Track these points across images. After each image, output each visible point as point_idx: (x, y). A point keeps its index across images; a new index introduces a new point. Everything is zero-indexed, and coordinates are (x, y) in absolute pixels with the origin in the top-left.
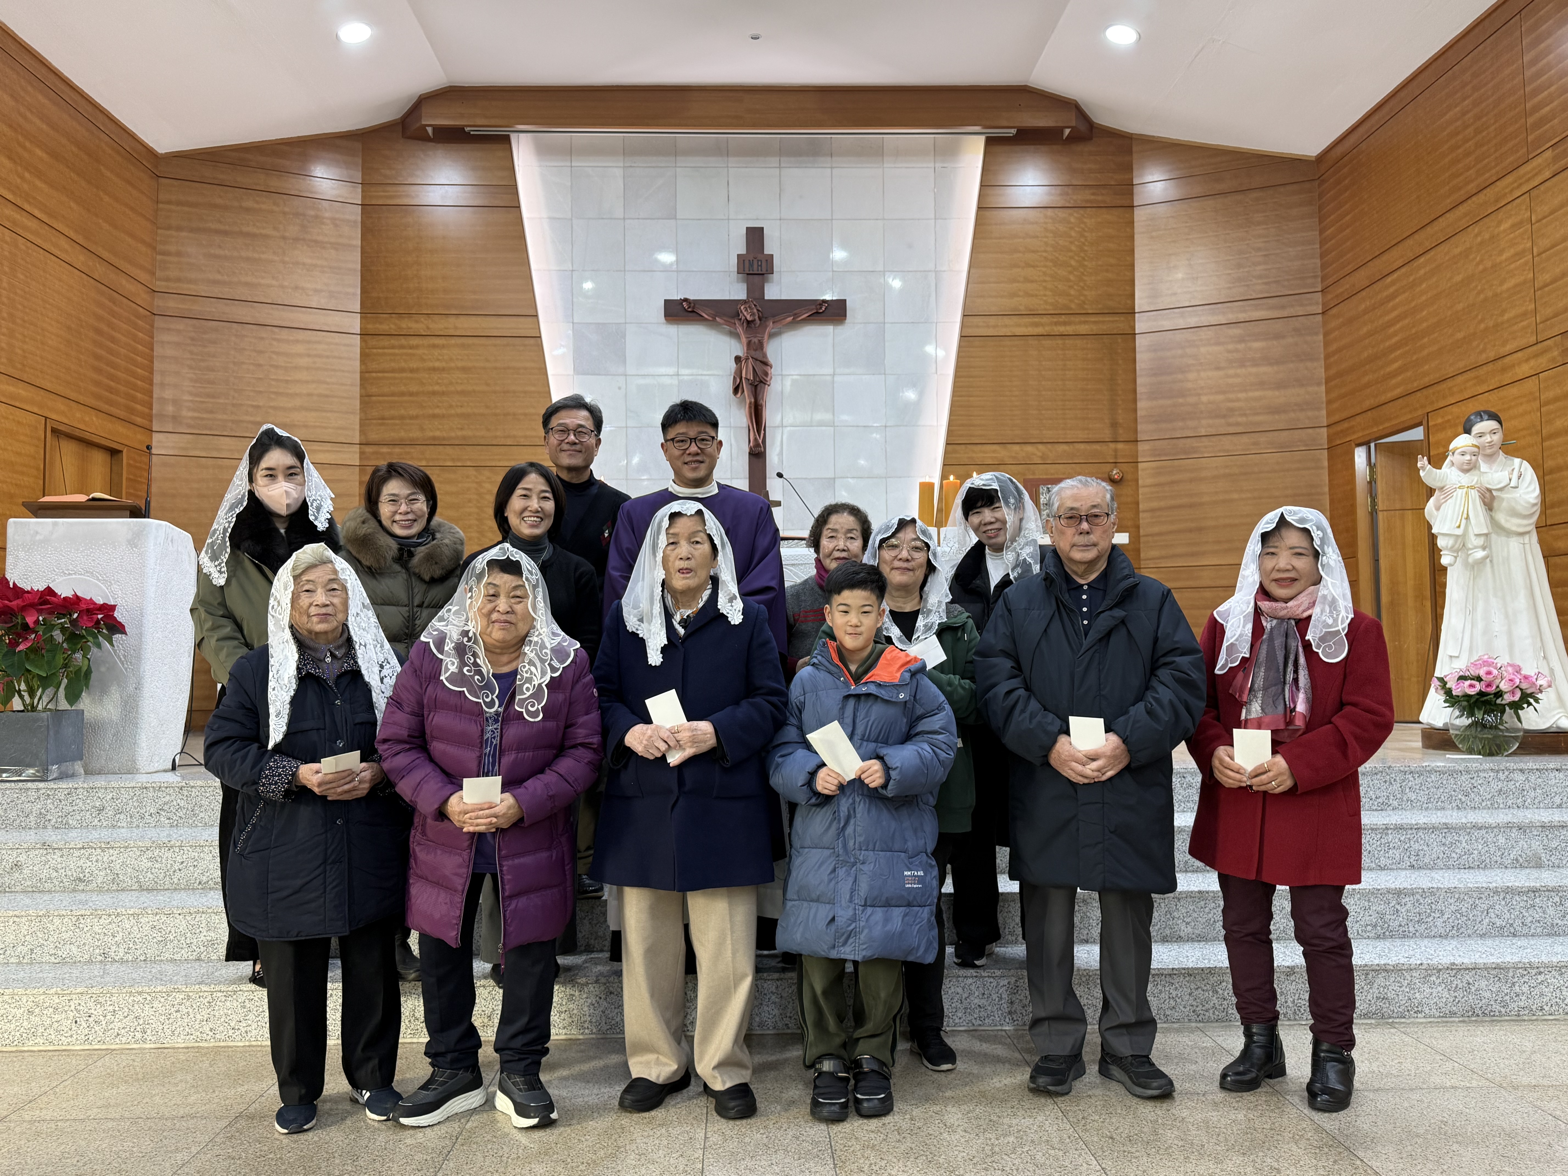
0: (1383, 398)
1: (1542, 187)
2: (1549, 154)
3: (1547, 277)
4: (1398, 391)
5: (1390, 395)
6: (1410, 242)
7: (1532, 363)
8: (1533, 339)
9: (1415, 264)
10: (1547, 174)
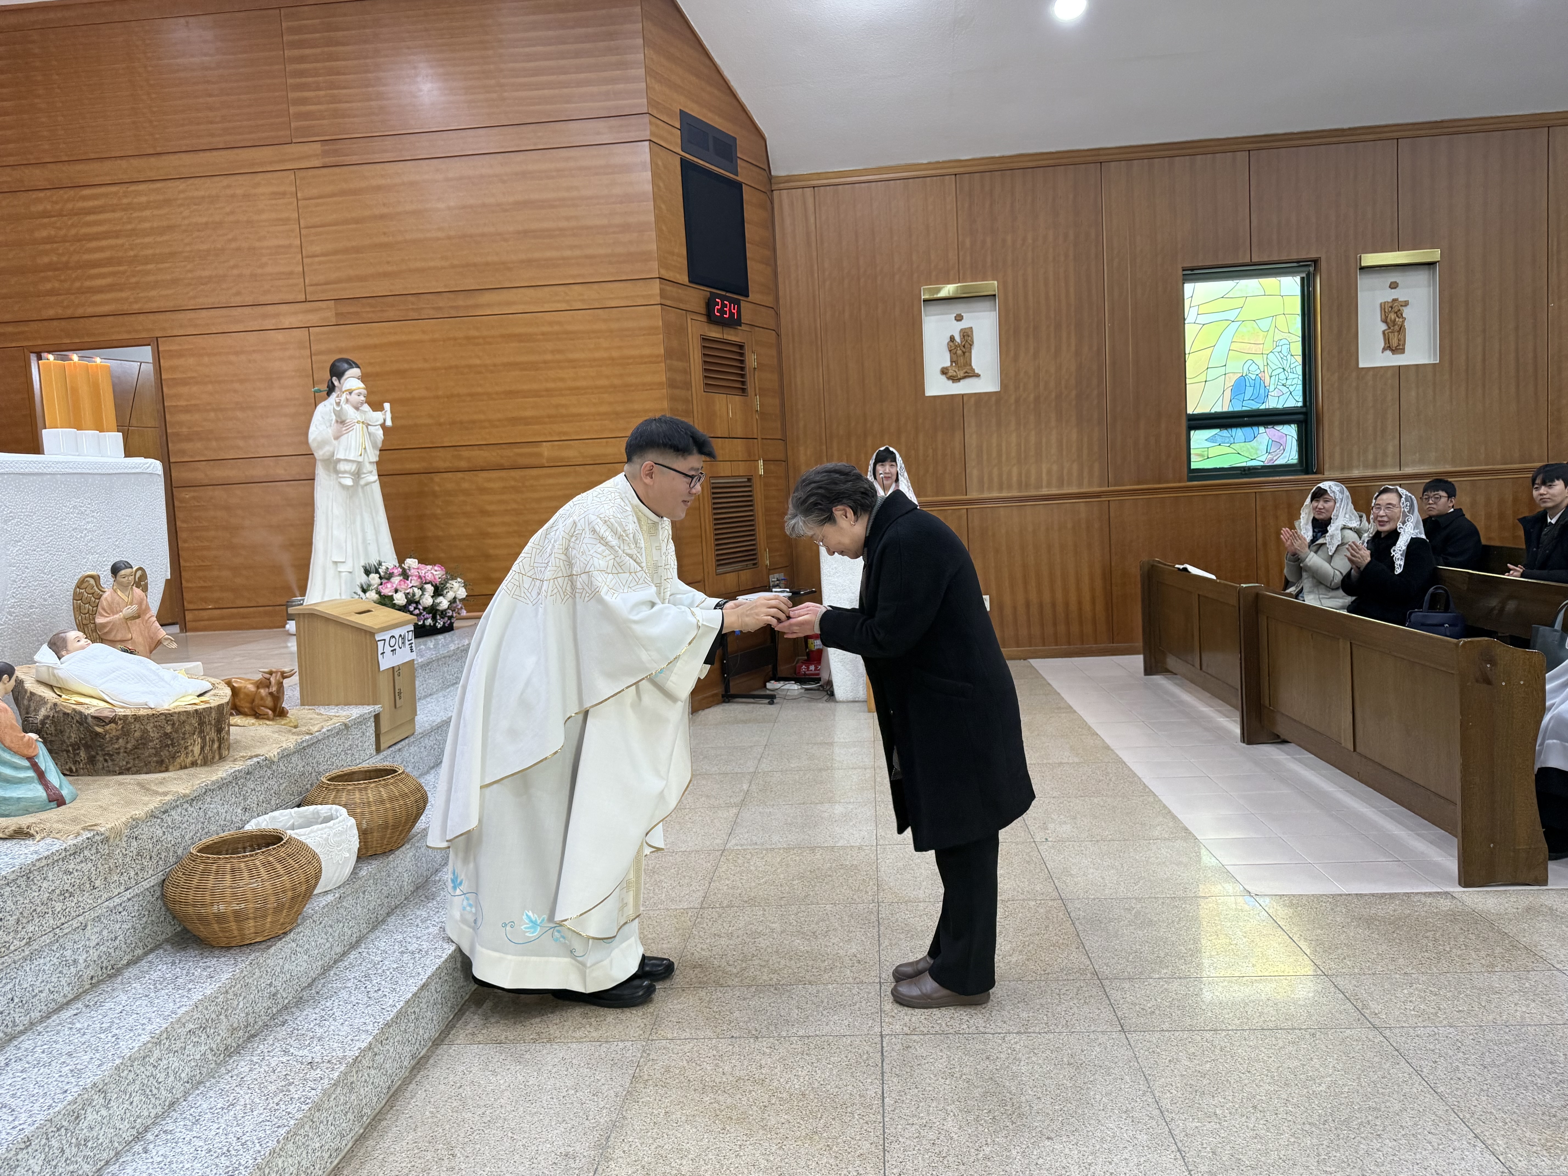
0: (80, 312)
1: (311, 173)
2: (317, 146)
3: (317, 249)
4: (106, 309)
5: (90, 310)
6: (124, 163)
7: (301, 317)
8: (302, 297)
9: (133, 188)
10: (317, 163)
